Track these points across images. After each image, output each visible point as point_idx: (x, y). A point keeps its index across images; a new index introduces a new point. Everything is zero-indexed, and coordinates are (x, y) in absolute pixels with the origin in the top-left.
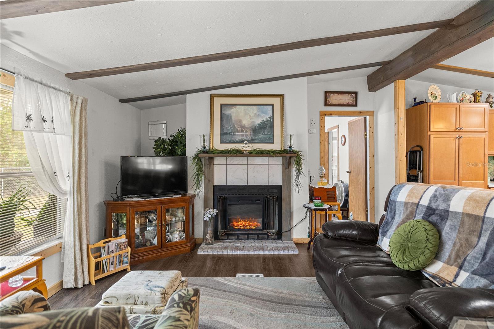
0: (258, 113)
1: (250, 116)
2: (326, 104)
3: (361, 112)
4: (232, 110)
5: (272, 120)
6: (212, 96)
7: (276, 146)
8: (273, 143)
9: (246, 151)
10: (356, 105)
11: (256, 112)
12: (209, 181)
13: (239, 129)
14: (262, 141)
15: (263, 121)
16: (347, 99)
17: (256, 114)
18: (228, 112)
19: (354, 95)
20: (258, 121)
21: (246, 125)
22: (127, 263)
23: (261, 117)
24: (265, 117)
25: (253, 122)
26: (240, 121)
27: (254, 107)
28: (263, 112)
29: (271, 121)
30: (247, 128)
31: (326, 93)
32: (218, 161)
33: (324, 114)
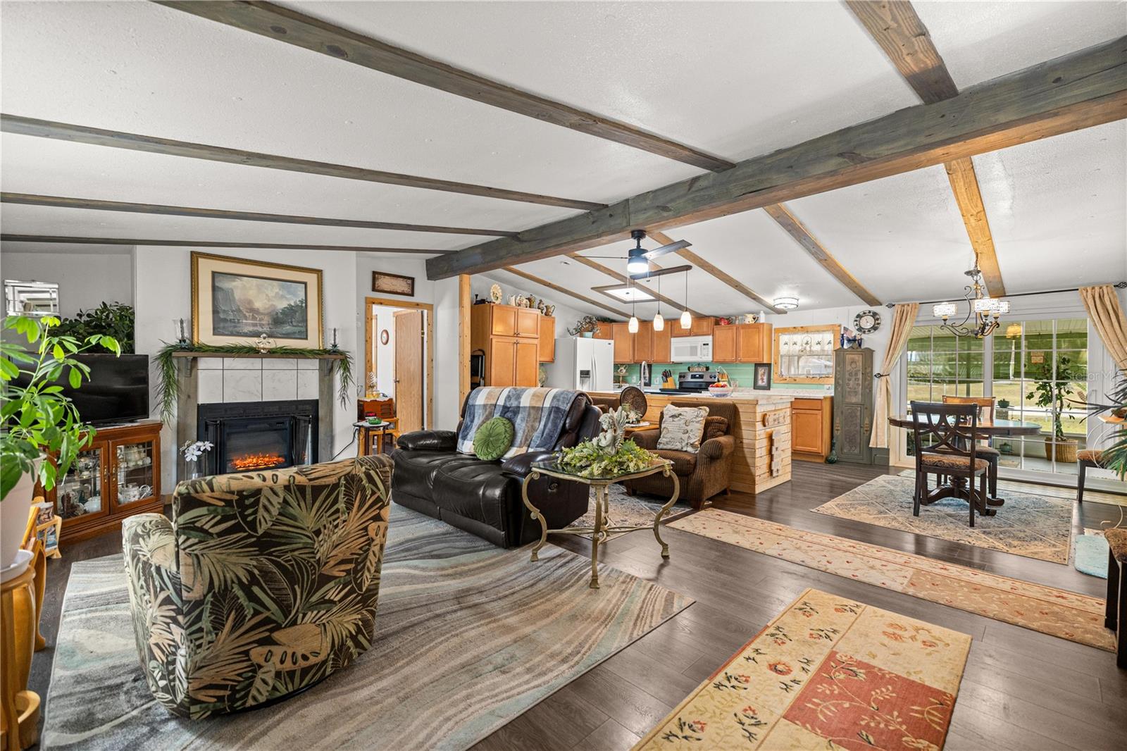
0: (281, 293)
1: (267, 295)
2: (374, 289)
3: (418, 305)
4: (234, 284)
5: (304, 305)
6: (194, 257)
7: (312, 343)
8: (306, 339)
9: (264, 349)
10: (412, 295)
11: (277, 290)
12: (189, 397)
13: (247, 314)
14: (287, 336)
15: (290, 305)
16: (402, 286)
17: (277, 293)
18: (225, 284)
19: (410, 281)
20: (282, 305)
21: (261, 310)
22: (53, 544)
23: (287, 299)
24: (293, 300)
25: (272, 305)
26: (250, 302)
27: (275, 283)
28: (289, 293)
29: (302, 306)
30: (262, 314)
31: (374, 273)
32: (204, 363)
33: (370, 302)
